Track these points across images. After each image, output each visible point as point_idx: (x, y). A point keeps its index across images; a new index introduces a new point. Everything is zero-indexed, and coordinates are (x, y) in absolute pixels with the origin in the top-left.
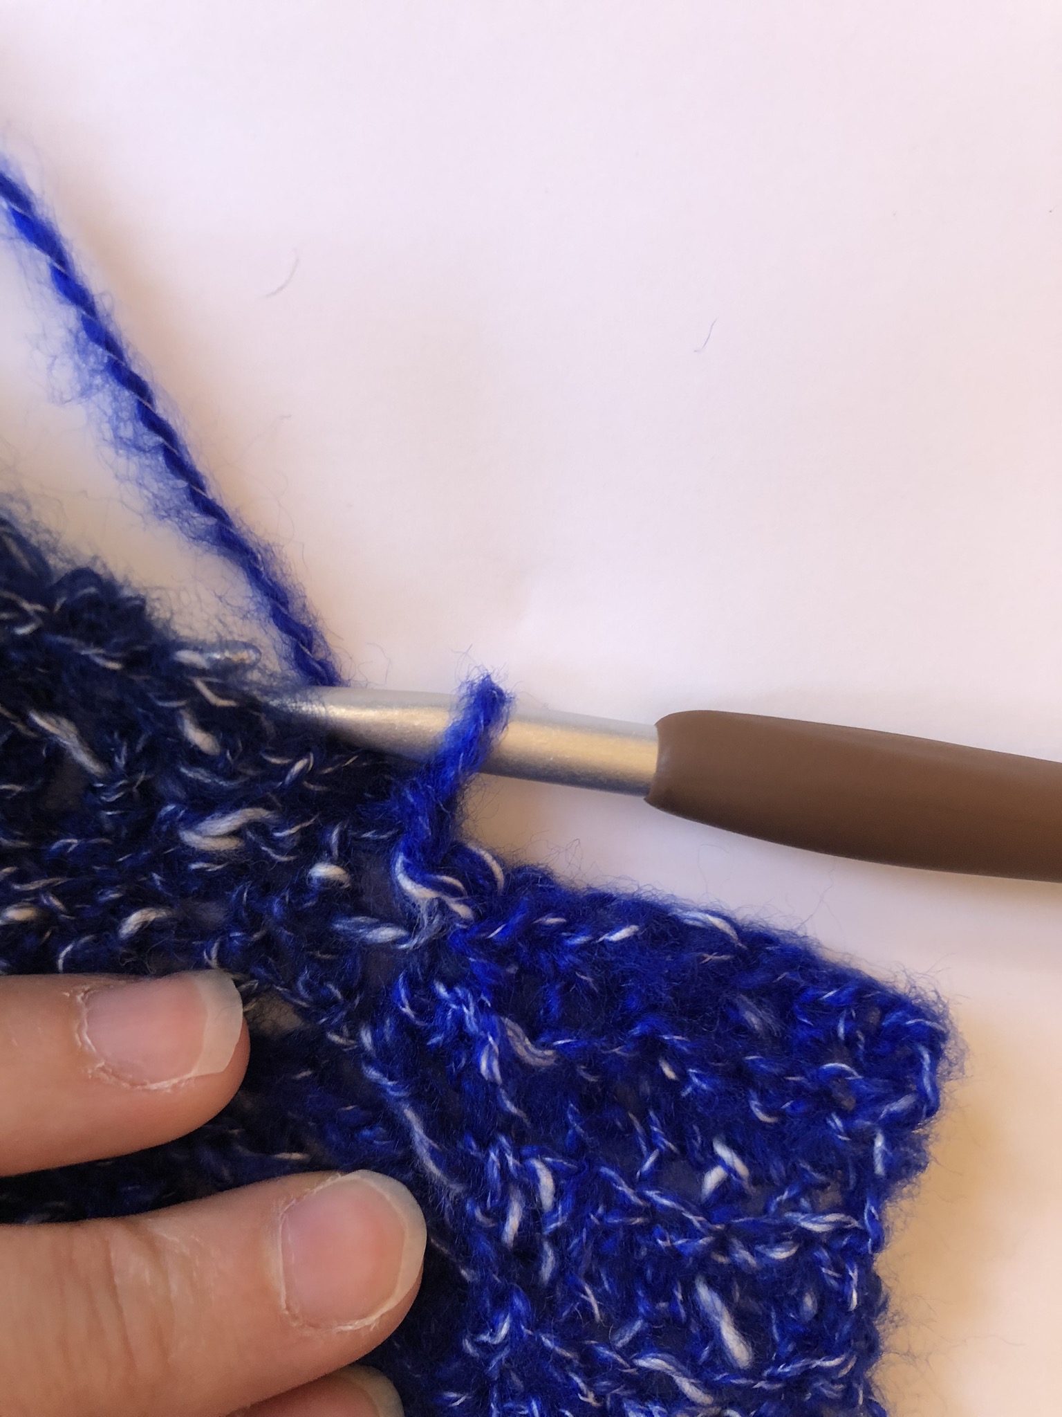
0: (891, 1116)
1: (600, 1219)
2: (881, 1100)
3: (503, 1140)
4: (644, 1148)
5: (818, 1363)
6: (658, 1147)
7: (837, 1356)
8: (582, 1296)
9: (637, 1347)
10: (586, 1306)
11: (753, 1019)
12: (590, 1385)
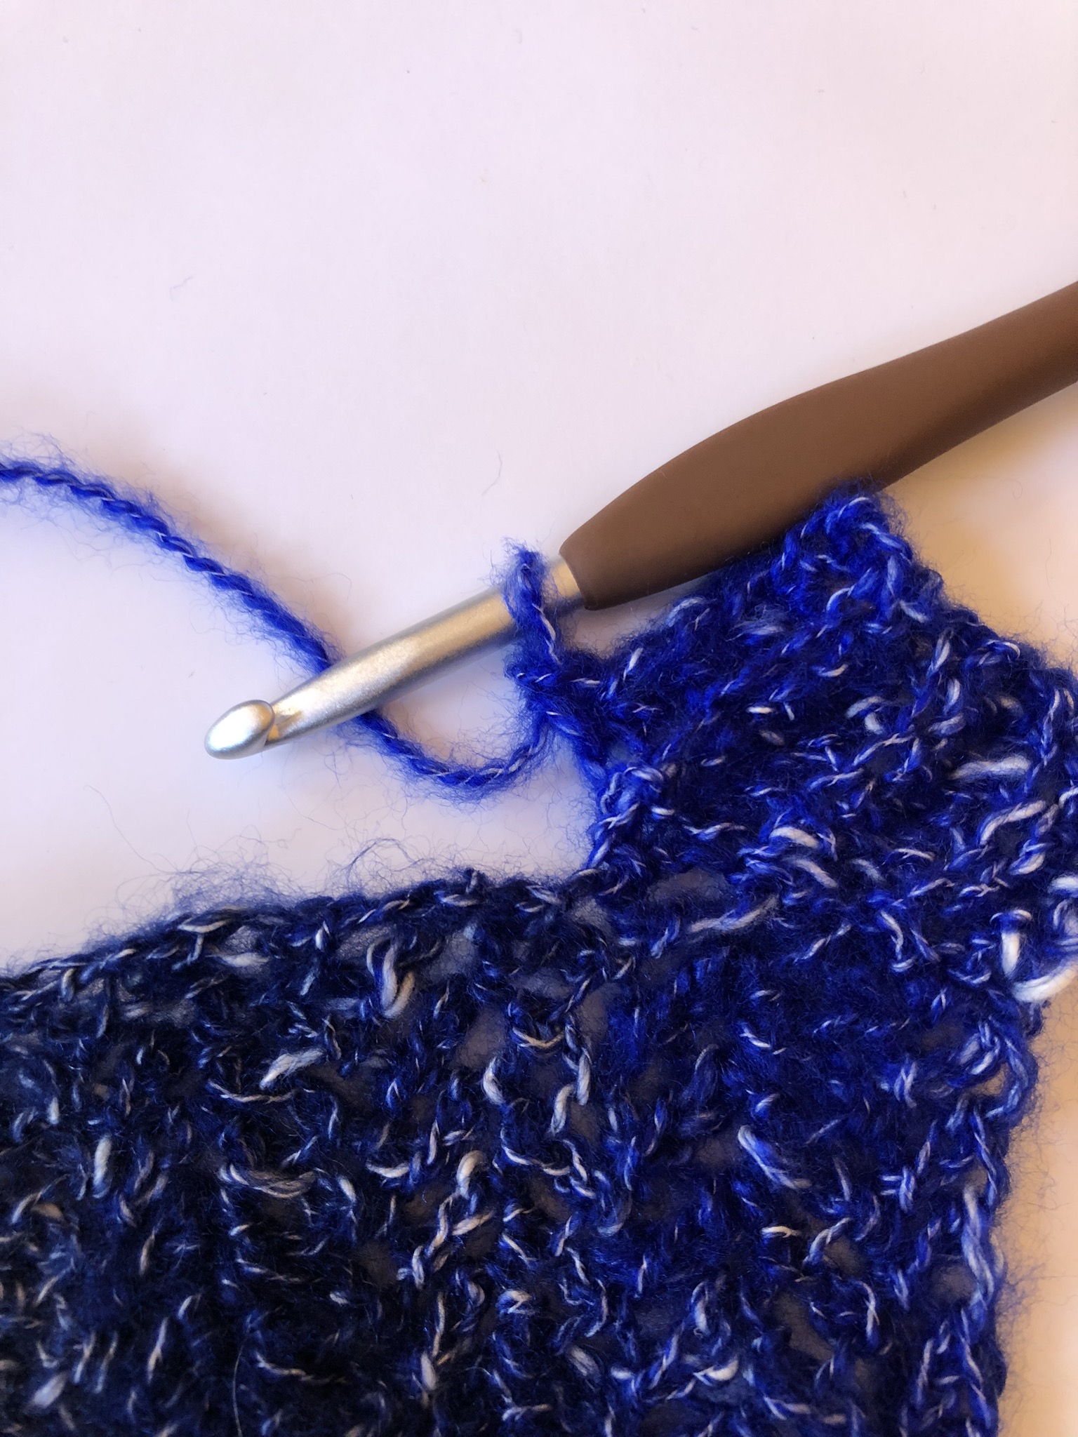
0: (897, 584)
1: (851, 811)
2: (881, 583)
3: (744, 851)
4: (819, 758)
5: (1051, 712)
6: (824, 746)
7: (1054, 695)
8: (905, 857)
9: (971, 835)
10: (914, 859)
11: (768, 630)
12: (977, 883)
